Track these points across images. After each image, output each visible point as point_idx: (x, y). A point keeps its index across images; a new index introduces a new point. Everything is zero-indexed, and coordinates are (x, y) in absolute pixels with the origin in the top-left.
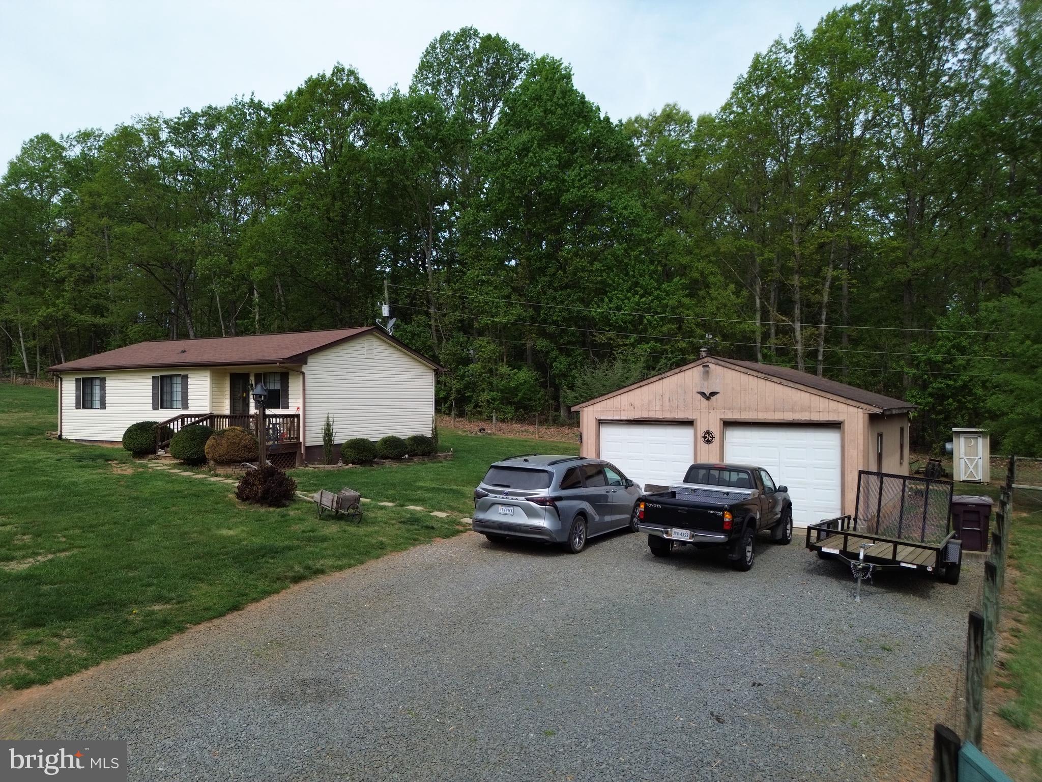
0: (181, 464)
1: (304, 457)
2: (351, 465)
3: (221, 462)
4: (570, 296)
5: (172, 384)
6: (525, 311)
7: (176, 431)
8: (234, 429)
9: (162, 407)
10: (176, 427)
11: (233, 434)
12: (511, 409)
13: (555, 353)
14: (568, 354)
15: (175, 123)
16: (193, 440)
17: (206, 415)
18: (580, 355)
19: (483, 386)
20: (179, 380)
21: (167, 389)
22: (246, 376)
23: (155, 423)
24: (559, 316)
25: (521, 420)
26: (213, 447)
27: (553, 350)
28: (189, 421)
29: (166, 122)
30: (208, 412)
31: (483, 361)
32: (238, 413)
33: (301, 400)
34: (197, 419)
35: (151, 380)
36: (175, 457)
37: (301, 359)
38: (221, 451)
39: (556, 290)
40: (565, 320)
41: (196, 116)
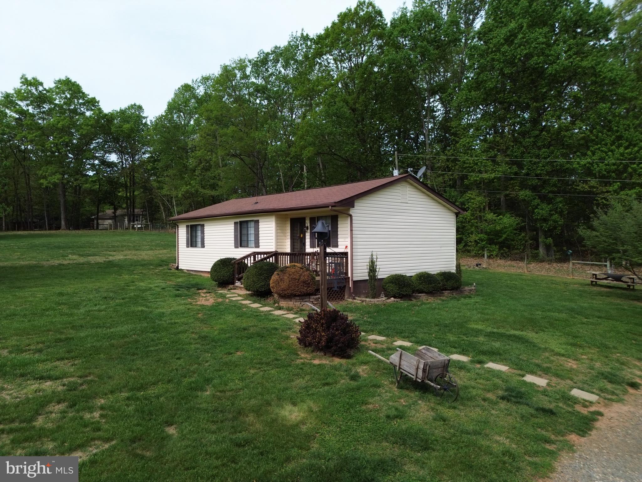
0: (251, 295)
1: (352, 291)
2: (392, 299)
3: (285, 296)
4: (552, 153)
5: (247, 228)
6: (510, 168)
7: (249, 265)
8: (294, 265)
9: (241, 246)
10: (249, 262)
11: (293, 270)
12: (495, 248)
13: (537, 201)
14: (549, 201)
15: (256, 61)
16: (261, 275)
17: (272, 252)
18: (560, 202)
19: (472, 229)
20: (252, 224)
21: (244, 232)
22: (302, 220)
23: (234, 259)
24: (542, 170)
25: (503, 256)
26: (277, 282)
27: (534, 199)
28: (259, 258)
29: (250, 61)
30: (274, 250)
31: (471, 210)
32: (296, 252)
33: (349, 240)
34: (265, 256)
35: (233, 225)
36: (247, 289)
37: (349, 202)
38: (283, 285)
39: (539, 148)
40: (548, 173)
41: (268, 54)
